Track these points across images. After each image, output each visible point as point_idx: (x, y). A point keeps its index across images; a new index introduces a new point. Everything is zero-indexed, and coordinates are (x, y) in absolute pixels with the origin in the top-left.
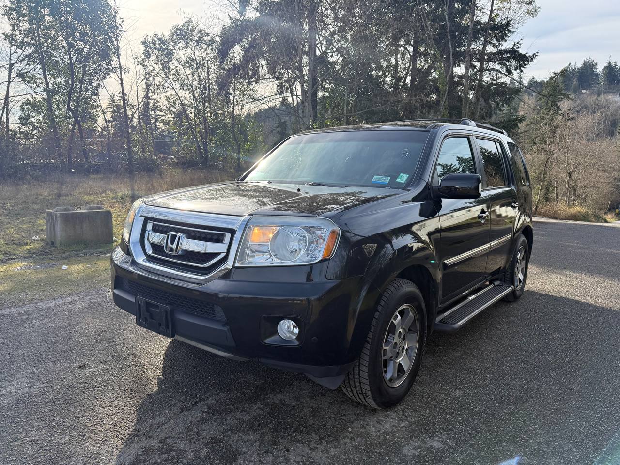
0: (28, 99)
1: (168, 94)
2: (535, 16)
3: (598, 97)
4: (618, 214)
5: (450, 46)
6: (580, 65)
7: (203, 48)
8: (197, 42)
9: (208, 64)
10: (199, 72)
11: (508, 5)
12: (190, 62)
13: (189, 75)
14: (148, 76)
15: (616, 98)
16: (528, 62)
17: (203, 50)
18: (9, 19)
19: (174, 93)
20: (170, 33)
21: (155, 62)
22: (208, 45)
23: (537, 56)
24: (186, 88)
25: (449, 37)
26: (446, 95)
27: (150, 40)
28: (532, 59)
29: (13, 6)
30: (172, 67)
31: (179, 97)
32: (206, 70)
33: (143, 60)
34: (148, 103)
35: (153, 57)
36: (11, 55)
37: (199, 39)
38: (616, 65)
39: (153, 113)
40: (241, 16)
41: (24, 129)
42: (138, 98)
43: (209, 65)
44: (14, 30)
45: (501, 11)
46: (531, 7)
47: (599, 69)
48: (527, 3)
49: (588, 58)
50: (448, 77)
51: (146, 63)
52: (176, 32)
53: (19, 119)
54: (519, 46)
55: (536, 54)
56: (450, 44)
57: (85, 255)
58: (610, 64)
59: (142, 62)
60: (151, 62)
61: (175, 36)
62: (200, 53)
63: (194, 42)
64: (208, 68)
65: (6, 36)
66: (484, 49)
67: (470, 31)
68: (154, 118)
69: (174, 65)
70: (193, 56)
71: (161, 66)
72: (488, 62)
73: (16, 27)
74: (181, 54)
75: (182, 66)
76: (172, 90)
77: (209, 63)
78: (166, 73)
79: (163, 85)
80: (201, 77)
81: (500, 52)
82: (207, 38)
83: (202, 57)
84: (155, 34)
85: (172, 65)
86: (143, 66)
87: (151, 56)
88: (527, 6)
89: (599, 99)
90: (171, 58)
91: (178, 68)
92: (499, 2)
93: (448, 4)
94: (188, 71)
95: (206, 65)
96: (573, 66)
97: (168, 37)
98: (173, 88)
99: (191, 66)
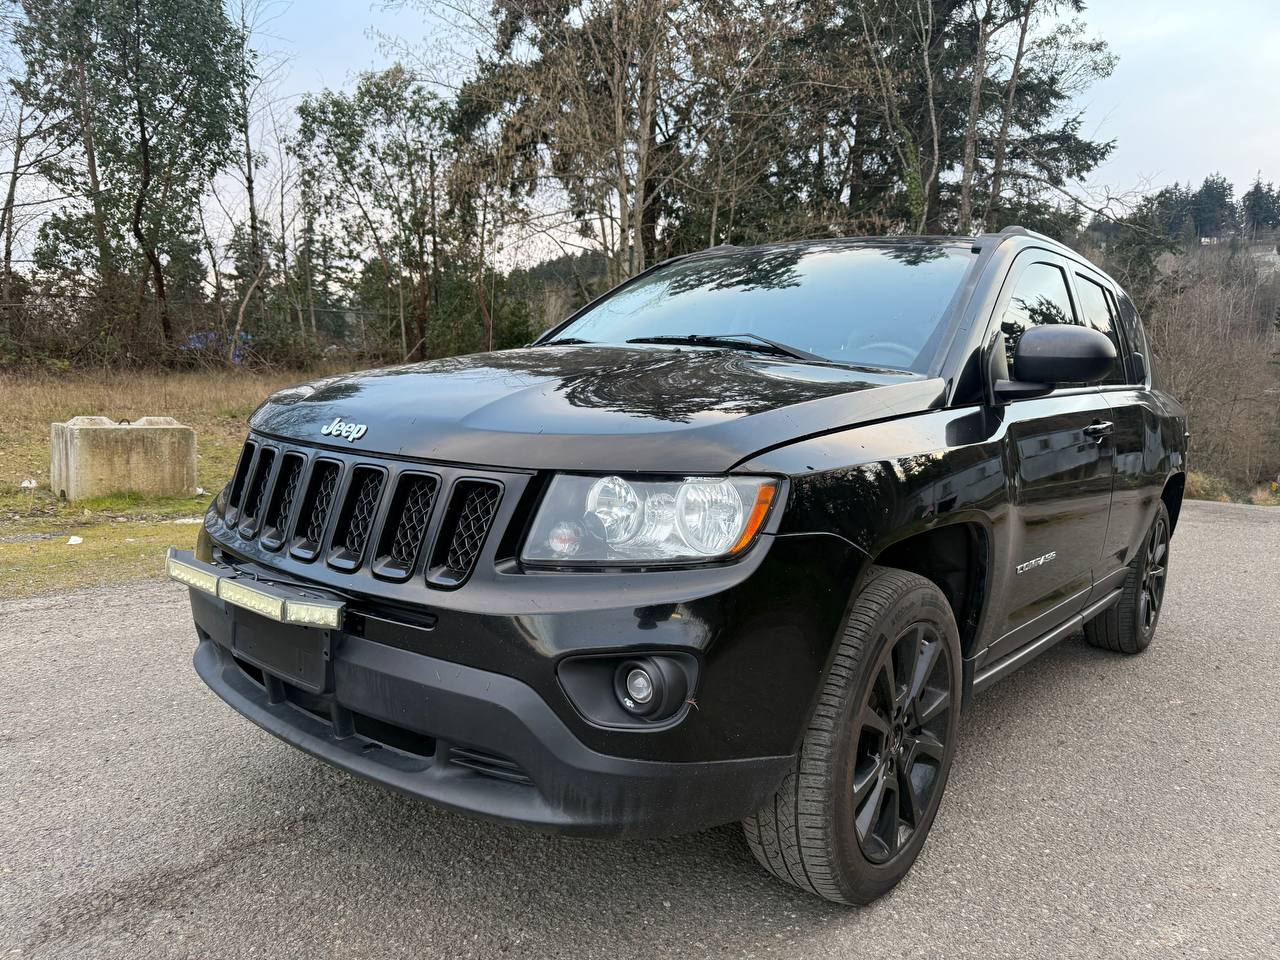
0: (54, 215)
1: (348, 216)
2: (1108, 74)
3: (1233, 254)
4: (1276, 491)
5: (934, 122)
6: (1197, 187)
7: (422, 125)
8: (412, 111)
9: (431, 156)
10: (413, 171)
11: (1053, 51)
12: (396, 153)
13: (392, 176)
14: (307, 177)
15: (1272, 256)
16: (1095, 160)
17: (423, 129)
18: (24, 52)
19: (360, 213)
20: (356, 92)
21: (324, 149)
22: (434, 120)
23: (1113, 147)
24: (384, 204)
25: (931, 103)
26: (922, 224)
27: (315, 104)
28: (1103, 154)
29: (33, 25)
30: (358, 160)
31: (369, 221)
32: (427, 170)
33: (299, 145)
34: (311, 241)
35: (320, 139)
36: (22, 121)
37: (417, 106)
38: (1270, 190)
39: (321, 262)
40: (501, 58)
41: (42, 275)
42: (283, 220)
43: (435, 158)
44: (33, 73)
45: (1037, 63)
46: (1099, 57)
47: (1237, 197)
48: (1092, 49)
49: (1214, 174)
50: (927, 187)
51: (305, 151)
52: (368, 91)
53: (35, 255)
54: (1077, 125)
55: (1112, 144)
56: (933, 117)
57: (129, 518)
58: (1258, 188)
59: (297, 149)
60: (315, 149)
61: (366, 99)
62: (416, 135)
63: (405, 111)
64: (433, 165)
65: (17, 85)
66: (1003, 131)
67: (975, 94)
68: (324, 273)
69: (362, 156)
70: (401, 138)
71: (335, 159)
72: (1011, 159)
73: (37, 68)
74: (378, 135)
75: (380, 159)
76: (357, 207)
77: (435, 154)
78: (345, 172)
79: (338, 197)
80: (419, 184)
81: (1036, 139)
82: (432, 104)
83: (421, 142)
84: (326, 92)
85: (358, 155)
86: (299, 156)
87: (317, 137)
88: (1092, 54)
89: (1236, 257)
90: (358, 141)
91: (370, 163)
92: (1035, 45)
93: (930, 36)
94: (391, 170)
95: (428, 158)
96: (1184, 190)
97: (352, 99)
98: (359, 203)
99: (396, 159)
